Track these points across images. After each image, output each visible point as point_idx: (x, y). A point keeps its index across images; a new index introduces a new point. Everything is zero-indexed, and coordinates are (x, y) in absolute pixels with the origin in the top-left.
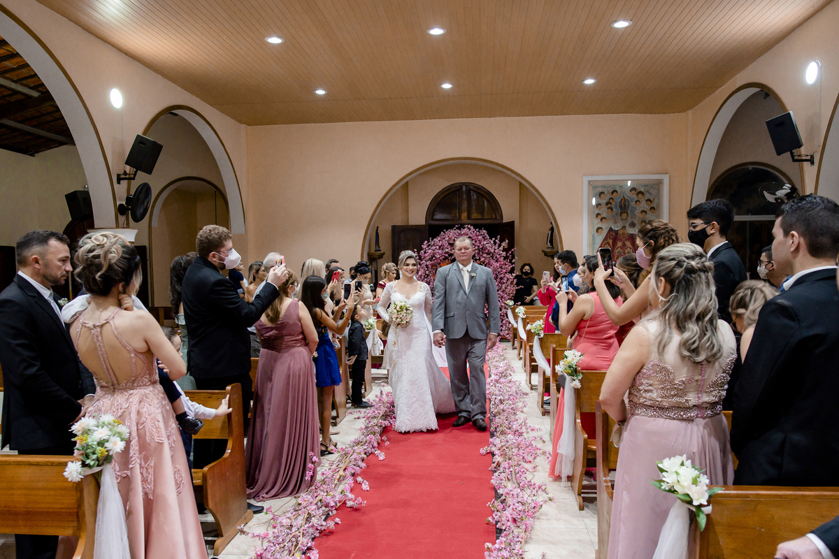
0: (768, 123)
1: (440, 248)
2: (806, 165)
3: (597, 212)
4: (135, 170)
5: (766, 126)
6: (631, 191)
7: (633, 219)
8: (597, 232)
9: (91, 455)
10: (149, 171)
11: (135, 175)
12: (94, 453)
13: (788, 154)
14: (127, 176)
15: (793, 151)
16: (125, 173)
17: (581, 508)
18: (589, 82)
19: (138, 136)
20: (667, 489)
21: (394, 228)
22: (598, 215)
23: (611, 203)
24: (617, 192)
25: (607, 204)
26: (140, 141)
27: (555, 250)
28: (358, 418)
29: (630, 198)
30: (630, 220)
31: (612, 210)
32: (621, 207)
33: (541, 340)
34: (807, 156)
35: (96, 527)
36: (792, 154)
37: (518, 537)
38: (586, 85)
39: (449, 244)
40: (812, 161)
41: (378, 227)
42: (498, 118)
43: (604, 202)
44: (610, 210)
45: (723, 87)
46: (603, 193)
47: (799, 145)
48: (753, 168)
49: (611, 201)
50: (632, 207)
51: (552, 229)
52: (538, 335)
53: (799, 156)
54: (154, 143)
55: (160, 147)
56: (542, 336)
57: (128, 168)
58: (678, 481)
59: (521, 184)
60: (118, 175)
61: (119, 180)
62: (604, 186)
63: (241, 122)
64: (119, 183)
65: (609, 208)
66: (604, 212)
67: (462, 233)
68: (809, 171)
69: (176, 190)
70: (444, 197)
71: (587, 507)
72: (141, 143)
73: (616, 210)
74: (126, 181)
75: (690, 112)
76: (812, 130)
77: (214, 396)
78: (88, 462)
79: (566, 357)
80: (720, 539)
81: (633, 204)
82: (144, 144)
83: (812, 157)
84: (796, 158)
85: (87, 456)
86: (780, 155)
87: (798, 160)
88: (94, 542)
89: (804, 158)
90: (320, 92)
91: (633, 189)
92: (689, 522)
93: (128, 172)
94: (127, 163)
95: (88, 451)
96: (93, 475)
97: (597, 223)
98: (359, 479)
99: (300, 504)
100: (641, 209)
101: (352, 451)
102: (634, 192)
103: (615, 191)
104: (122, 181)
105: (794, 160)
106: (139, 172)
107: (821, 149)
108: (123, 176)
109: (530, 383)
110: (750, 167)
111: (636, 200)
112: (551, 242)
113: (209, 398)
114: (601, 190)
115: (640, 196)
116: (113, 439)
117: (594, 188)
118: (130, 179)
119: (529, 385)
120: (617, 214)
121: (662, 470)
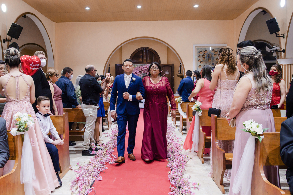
0: (267, 22)
1: (135, 73)
2: (281, 38)
3: (199, 59)
4: (11, 37)
5: (266, 23)
6: (212, 51)
7: (213, 62)
8: (199, 67)
9: (21, 126)
10: (17, 38)
11: (11, 39)
12: (22, 126)
13: (275, 34)
14: (8, 40)
15: (277, 33)
16: (7, 39)
17: (203, 163)
18: (196, 6)
19: (13, 23)
20: (247, 130)
21: (116, 65)
22: (199, 60)
23: (204, 56)
24: (207, 51)
25: (203, 56)
26: (13, 26)
27: (182, 74)
28: (107, 136)
29: (212, 53)
30: (212, 63)
31: (205, 58)
32: (208, 57)
33: (181, 104)
34: (282, 35)
35: (22, 156)
36: (276, 34)
37: (179, 171)
38: (195, 7)
39: (139, 71)
40: (284, 37)
41: (109, 65)
42: (159, 21)
43: (201, 55)
44: (204, 58)
45: (248, 10)
46: (201, 51)
47: (279, 30)
48: (260, 42)
49: (204, 55)
50: (213, 57)
51: (181, 66)
52: (180, 102)
53: (279, 35)
54: (20, 26)
55: (22, 28)
56: (181, 103)
57: (8, 37)
58: (251, 127)
59: (168, 47)
60: (4, 39)
61: (4, 41)
62: (201, 49)
63: (53, 21)
64: (4, 42)
65: (203, 57)
66: (201, 59)
67: (145, 67)
68: (283, 41)
69: (24, 49)
70: (136, 53)
71: (205, 162)
72: (14, 26)
73: (207, 58)
74: (7, 42)
75: (235, 20)
76: (284, 24)
77: (57, 117)
78: (20, 129)
79: (196, 104)
80: (266, 150)
81: (213, 56)
82: (15, 27)
83: (284, 35)
84: (277, 35)
85: (20, 127)
86: (271, 34)
87: (278, 36)
88: (21, 162)
89: (280, 35)
90: (88, 8)
91: (213, 50)
92: (255, 143)
93: (8, 38)
94: (8, 34)
95: (20, 125)
96: (21, 135)
97: (199, 63)
98: (112, 155)
99: (90, 162)
100: (216, 58)
101: (108, 146)
102: (213, 51)
103: (206, 51)
104: (5, 42)
105: (277, 36)
106: (13, 38)
107: (287, 32)
108: (6, 40)
109: (176, 124)
110: (259, 42)
111: (214, 54)
112: (180, 71)
113: (55, 118)
114: (200, 50)
115: (216, 53)
116: (29, 121)
117: (198, 49)
118: (9, 41)
119: (175, 125)
120: (207, 60)
121: (244, 125)
